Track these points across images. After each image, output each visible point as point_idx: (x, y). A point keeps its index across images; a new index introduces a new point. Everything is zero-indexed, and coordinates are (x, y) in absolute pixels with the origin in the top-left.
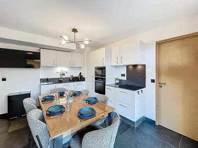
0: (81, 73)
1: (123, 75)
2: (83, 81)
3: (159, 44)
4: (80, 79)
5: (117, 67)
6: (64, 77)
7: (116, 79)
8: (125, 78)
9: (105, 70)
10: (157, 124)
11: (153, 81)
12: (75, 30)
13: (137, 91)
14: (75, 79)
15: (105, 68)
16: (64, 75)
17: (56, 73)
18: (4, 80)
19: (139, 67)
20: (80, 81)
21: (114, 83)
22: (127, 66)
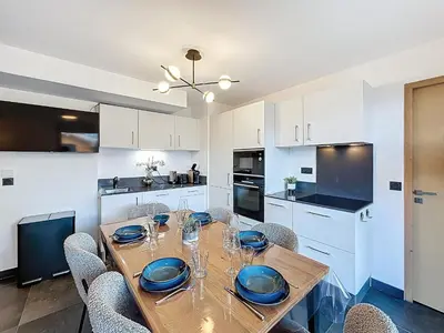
0: (194, 166)
1: (306, 171)
2: (200, 184)
3: (414, 91)
4: (194, 179)
5: (289, 149)
6: (154, 174)
7: (290, 181)
8: (312, 178)
9: (263, 156)
10: (408, 297)
11: (395, 186)
12: (193, 55)
13: (359, 212)
14: (181, 181)
15: (263, 152)
16: (155, 169)
17: (136, 164)
18: (8, 182)
19: (354, 151)
20: (194, 184)
21: (284, 190)
22: (319, 148)
